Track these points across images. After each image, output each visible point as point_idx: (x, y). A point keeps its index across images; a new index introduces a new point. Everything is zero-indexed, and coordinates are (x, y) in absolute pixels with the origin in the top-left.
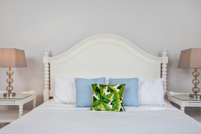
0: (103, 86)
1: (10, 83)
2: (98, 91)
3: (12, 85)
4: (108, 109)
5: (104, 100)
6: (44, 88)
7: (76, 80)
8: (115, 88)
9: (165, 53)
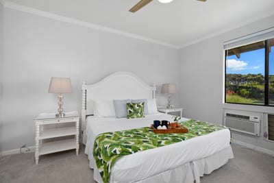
0: (134, 104)
1: (60, 106)
2: (132, 107)
3: (62, 107)
4: (138, 117)
5: (136, 112)
6: (81, 109)
7: (114, 101)
8: (141, 104)
9: (154, 85)
